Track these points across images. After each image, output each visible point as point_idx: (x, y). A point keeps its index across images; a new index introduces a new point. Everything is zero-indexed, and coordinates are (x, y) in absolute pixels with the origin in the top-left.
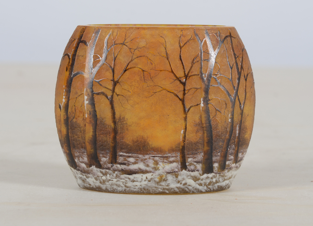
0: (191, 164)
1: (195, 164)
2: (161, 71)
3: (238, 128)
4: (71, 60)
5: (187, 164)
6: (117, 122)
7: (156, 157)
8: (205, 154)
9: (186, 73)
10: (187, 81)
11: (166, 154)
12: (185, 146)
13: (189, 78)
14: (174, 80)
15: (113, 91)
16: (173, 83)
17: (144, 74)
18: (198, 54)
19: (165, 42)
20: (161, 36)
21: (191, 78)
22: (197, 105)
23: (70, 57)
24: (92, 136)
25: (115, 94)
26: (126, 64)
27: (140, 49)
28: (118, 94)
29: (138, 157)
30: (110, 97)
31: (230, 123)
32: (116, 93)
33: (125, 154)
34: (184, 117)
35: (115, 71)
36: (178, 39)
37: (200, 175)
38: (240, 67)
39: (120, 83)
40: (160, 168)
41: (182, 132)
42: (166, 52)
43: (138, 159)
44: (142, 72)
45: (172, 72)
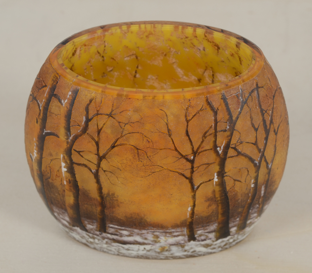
0: (201, 235)
1: (206, 234)
2: (161, 149)
3: (263, 188)
4: (42, 112)
5: (196, 236)
6: (105, 197)
7: (157, 232)
8: (219, 223)
9: (194, 149)
10: (196, 158)
11: (169, 230)
12: (194, 222)
13: (198, 155)
14: (178, 159)
15: (99, 165)
16: (177, 162)
17: (139, 152)
18: (212, 126)
19: (167, 116)
20: (161, 110)
21: (201, 154)
22: (210, 180)
23: (41, 108)
24: (73, 203)
25: (100, 169)
26: (114, 140)
27: (132, 124)
28: (105, 170)
29: (133, 231)
30: (95, 171)
31: (252, 188)
32: (102, 169)
33: (116, 227)
34: (192, 195)
35: (100, 145)
36: (184, 111)
37: (213, 241)
38: (268, 123)
39: (107, 159)
40: (162, 241)
41: (189, 209)
42: (168, 127)
43: (133, 232)
44: (136, 151)
45: (176, 150)
